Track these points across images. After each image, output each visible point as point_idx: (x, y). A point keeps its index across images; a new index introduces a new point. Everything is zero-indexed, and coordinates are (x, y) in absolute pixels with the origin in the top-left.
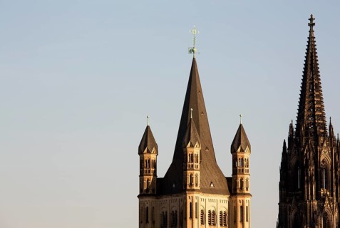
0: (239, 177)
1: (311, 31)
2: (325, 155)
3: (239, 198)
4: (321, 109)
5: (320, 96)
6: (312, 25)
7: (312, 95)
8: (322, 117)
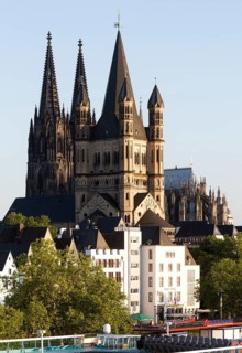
0: (156, 126)
1: (49, 43)
2: (60, 130)
3: (156, 144)
4: (57, 98)
5: (56, 88)
6: (49, 38)
7: (51, 88)
8: (58, 103)
